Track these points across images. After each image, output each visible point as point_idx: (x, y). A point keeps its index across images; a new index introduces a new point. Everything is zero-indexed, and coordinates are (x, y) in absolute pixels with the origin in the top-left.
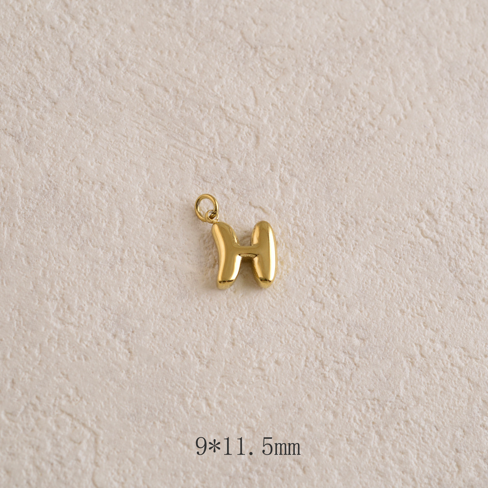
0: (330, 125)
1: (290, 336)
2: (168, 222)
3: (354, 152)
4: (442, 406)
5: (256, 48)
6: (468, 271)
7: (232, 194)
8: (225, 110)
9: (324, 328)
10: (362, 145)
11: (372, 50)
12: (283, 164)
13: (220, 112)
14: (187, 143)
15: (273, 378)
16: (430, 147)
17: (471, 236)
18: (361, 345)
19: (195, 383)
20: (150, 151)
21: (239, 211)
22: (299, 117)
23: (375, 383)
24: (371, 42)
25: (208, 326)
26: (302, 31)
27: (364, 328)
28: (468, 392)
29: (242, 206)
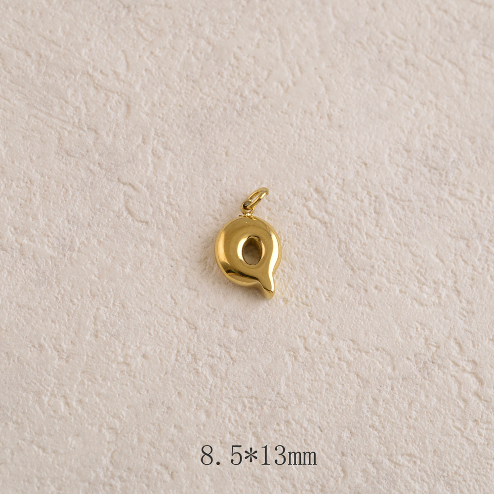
0: (210, 93)
1: (160, 328)
2: (26, 201)
3: (236, 123)
4: (328, 405)
5: (129, 7)
6: (360, 255)
7: (99, 169)
8: (93, 76)
9: (198, 319)
10: (245, 115)
11: (258, 10)
12: (156, 137)
13: (87, 78)
14: (49, 113)
15: (140, 373)
16: (321, 117)
17: (365, 217)
18: (238, 337)
19: (54, 380)
20: (8, 122)
21: (106, 188)
22: (176, 83)
23: (253, 380)
25: (69, 316)
27: (243, 318)
28: (356, 389)
29: (110, 183)
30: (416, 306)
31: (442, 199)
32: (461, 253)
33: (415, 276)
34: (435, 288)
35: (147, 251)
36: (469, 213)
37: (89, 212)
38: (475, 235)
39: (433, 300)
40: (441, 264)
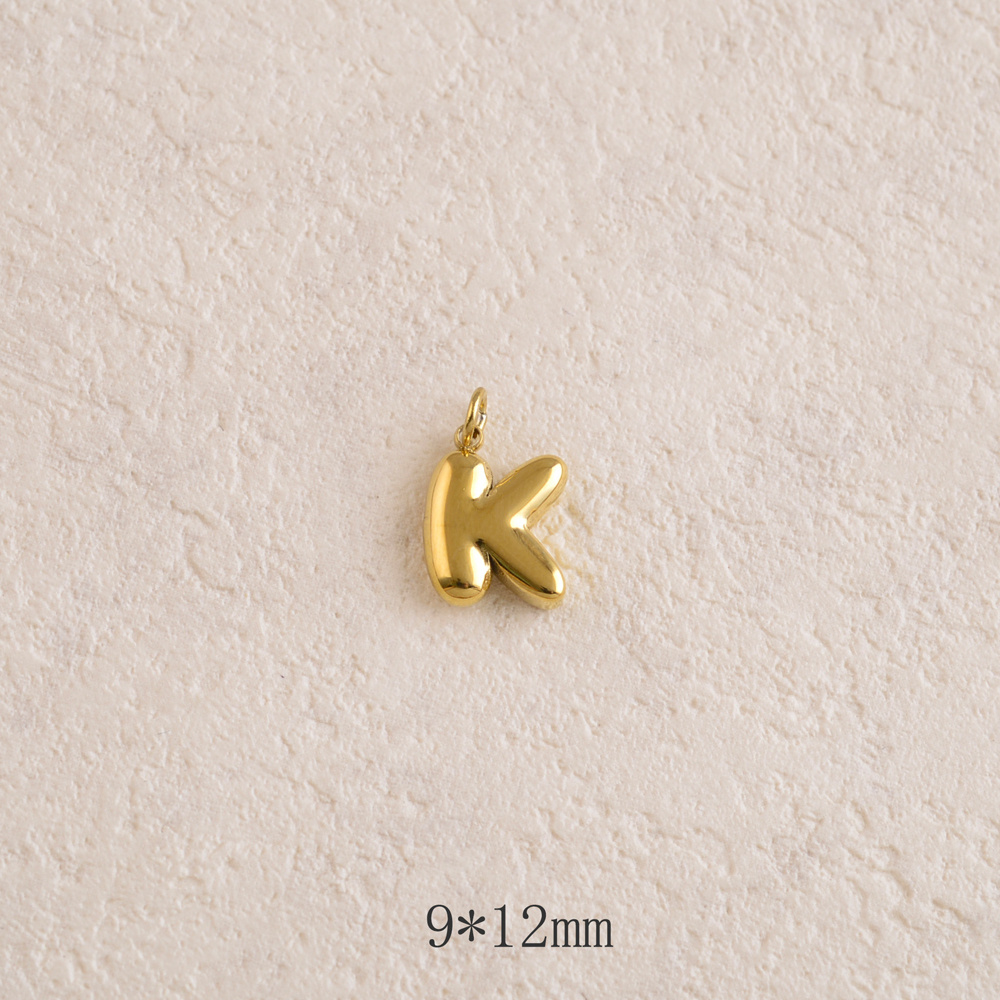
0: (352, 319)
1: (261, 803)
3: (406, 378)
5: (186, 149)
6: (660, 640)
7: (133, 484)
8: (117, 294)
9: (337, 782)
10: (423, 362)
11: (448, 141)
12: (247, 414)
13: (106, 298)
14: (32, 375)
15: (223, 898)
16: (576, 359)
17: (668, 559)
18: (418, 814)
19: (52, 918)
21: (148, 522)
22: (283, 302)
24: (445, 122)
25: (79, 787)
26: (290, 102)
27: (426, 777)
28: (656, 914)
29: (156, 511)
30: (775, 738)
31: (824, 517)
32: (864, 627)
33: (772, 677)
34: (813, 701)
35: (233, 648)
36: (880, 543)
37: (115, 572)
38: (892, 588)
39: (808, 726)
40: (824, 650)
